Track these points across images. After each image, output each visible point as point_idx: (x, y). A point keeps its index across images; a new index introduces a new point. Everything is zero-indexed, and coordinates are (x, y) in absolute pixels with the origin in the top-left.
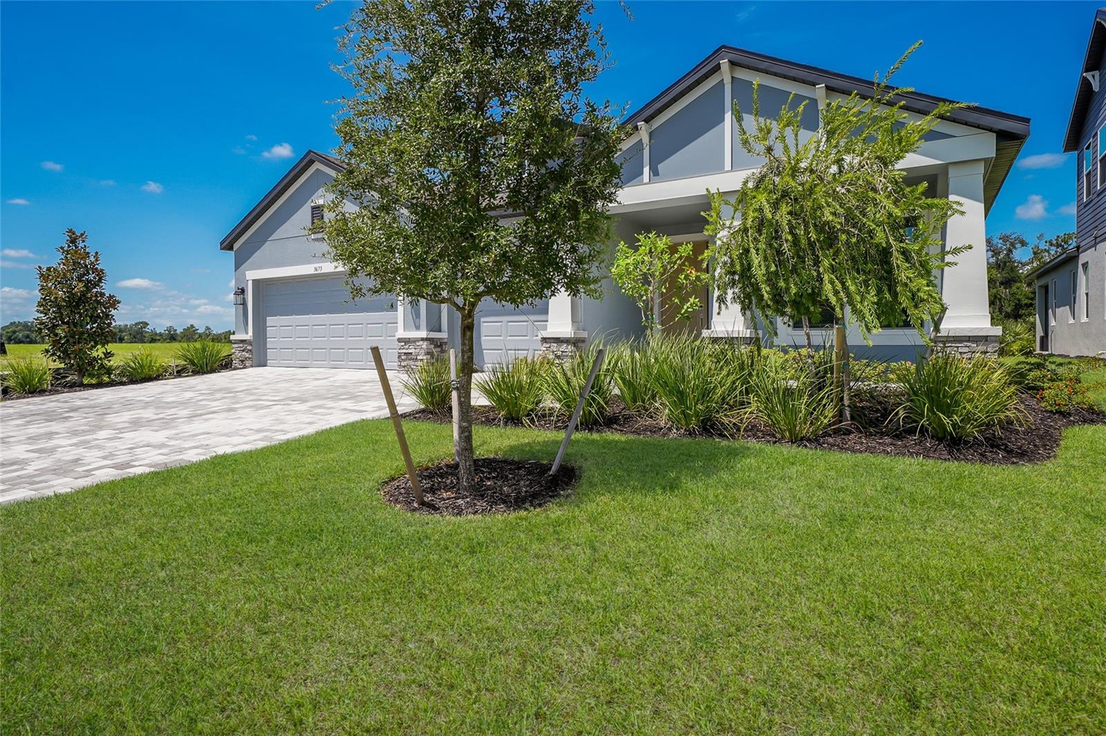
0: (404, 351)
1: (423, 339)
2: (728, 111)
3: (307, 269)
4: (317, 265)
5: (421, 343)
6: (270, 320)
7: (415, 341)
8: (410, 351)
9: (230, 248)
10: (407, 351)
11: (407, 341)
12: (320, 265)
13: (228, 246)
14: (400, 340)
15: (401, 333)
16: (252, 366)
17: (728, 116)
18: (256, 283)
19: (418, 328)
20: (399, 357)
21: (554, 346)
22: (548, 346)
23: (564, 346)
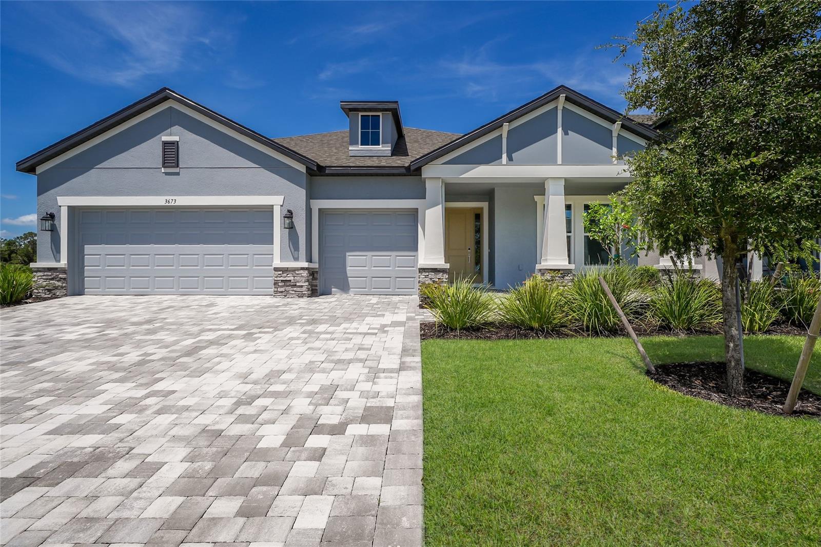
0: (282, 279)
1: (303, 269)
2: (560, 127)
3: (158, 201)
4: (168, 198)
5: (301, 272)
6: (88, 249)
7: (294, 270)
8: (288, 279)
9: (31, 170)
10: (285, 279)
11: (285, 270)
12: (174, 198)
13: (28, 167)
14: (276, 269)
15: (277, 263)
16: (66, 295)
17: (560, 130)
18: (71, 209)
19: (296, 259)
20: (275, 284)
21: (432, 275)
22: (427, 274)
23: (440, 275)
